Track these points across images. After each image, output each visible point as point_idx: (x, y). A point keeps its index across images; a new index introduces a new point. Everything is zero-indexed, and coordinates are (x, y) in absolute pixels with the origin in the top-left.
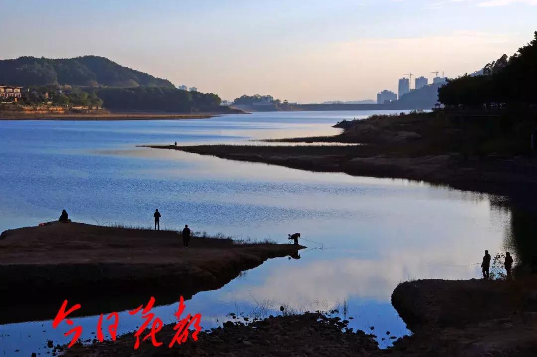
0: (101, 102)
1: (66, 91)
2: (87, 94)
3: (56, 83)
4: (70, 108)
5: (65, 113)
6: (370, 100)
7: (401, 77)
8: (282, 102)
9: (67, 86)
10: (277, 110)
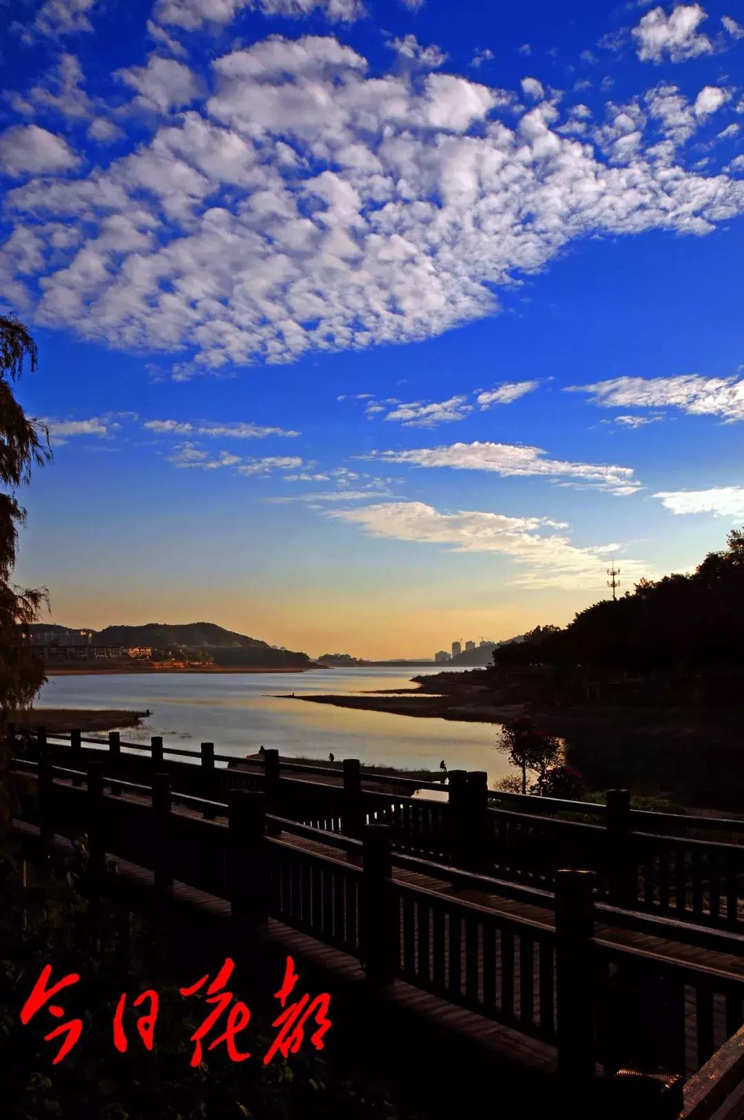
0: (212, 659)
1: (184, 650)
2: (201, 653)
3: (175, 644)
4: (189, 663)
5: (186, 667)
6: (428, 659)
7: (455, 641)
8: (358, 660)
9: (184, 646)
10: (353, 666)
